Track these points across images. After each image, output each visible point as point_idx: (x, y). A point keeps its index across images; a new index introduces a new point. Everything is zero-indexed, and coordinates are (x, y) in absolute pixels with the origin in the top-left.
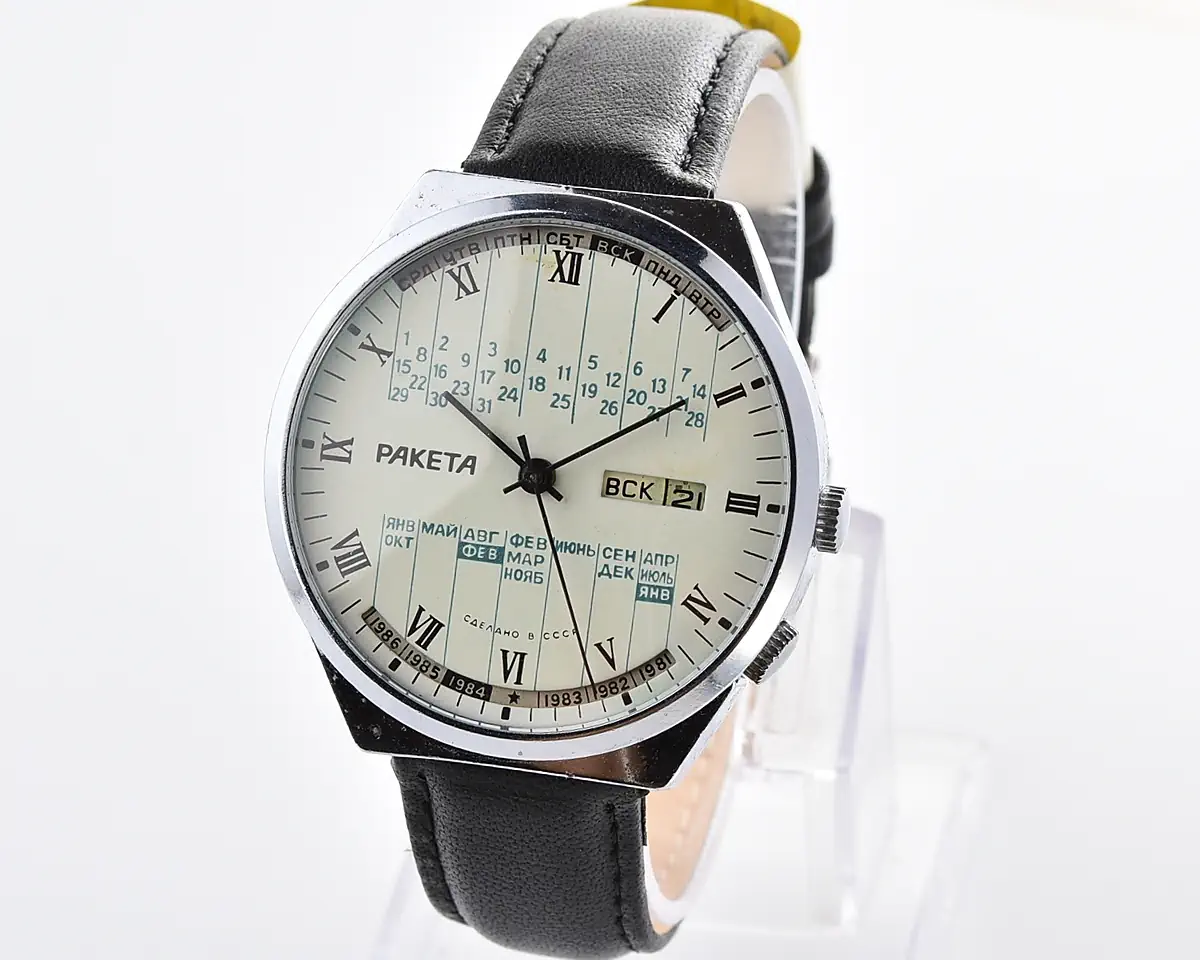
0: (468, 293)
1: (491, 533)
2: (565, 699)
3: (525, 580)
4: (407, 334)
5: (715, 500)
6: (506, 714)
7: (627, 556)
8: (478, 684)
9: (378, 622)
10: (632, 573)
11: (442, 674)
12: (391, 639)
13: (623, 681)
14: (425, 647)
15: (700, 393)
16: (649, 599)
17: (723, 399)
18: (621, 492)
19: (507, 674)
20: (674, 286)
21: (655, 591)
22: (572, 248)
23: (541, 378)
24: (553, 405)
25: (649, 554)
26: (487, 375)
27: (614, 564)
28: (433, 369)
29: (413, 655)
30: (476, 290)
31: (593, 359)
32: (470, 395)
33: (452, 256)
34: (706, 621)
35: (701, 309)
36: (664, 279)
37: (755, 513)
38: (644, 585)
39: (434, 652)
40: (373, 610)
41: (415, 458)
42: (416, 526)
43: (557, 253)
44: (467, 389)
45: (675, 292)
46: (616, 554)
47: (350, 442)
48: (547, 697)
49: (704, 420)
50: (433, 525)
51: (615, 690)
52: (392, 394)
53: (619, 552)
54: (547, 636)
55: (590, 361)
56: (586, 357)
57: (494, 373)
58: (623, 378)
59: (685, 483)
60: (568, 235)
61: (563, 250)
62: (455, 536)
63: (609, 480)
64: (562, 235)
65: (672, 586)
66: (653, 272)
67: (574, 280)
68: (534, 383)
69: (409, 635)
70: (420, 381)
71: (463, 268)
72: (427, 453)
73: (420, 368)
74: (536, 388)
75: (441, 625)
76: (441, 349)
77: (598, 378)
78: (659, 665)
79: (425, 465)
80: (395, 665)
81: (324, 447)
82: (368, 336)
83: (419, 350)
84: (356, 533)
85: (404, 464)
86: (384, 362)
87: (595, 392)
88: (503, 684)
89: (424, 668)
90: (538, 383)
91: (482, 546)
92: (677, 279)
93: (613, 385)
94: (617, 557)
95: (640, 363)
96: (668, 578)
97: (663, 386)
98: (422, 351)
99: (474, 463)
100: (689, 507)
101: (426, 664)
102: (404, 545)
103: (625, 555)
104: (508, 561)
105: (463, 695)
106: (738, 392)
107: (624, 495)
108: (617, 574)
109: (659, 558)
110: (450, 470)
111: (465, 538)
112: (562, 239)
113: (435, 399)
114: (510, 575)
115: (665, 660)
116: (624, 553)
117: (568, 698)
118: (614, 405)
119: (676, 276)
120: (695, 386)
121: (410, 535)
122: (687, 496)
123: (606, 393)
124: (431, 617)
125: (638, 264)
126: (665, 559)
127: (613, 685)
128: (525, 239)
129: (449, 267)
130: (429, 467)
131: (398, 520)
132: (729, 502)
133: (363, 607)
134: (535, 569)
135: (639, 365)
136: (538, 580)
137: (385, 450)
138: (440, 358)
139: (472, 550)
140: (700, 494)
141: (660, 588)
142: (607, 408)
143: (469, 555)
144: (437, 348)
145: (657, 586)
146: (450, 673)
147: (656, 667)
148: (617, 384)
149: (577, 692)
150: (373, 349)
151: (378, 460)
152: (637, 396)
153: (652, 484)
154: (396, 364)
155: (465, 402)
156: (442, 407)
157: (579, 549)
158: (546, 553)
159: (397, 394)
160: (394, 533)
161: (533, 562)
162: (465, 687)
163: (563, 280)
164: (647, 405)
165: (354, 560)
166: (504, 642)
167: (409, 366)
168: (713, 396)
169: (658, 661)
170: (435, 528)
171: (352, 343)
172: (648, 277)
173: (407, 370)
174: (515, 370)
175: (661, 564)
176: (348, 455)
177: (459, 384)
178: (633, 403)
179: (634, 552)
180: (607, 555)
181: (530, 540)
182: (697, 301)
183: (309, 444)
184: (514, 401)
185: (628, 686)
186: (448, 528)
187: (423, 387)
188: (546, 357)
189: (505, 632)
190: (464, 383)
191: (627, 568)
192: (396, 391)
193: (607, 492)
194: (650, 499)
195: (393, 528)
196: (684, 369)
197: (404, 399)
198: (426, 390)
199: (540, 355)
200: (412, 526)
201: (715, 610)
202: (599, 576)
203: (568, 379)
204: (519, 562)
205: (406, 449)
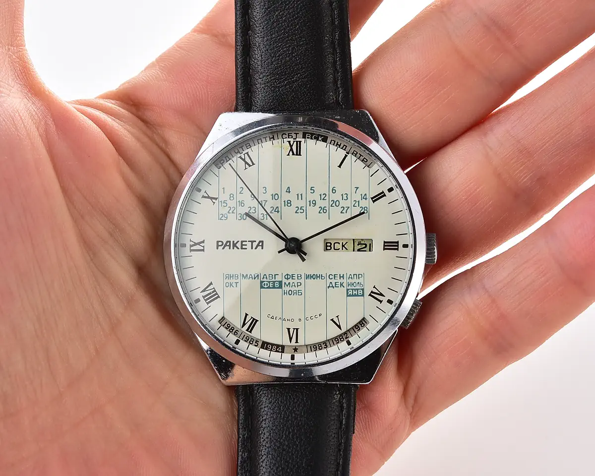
0: (250, 166)
1: (275, 275)
2: (319, 347)
3: (294, 294)
4: (224, 188)
5: (378, 246)
6: (293, 358)
7: (340, 277)
8: (278, 346)
9: (227, 324)
10: (343, 285)
11: (260, 344)
12: (234, 331)
13: (346, 335)
14: (250, 332)
15: (364, 197)
16: (352, 295)
17: (375, 199)
18: (333, 248)
20: (345, 150)
21: (355, 291)
22: (295, 139)
23: (289, 200)
24: (296, 212)
25: (350, 275)
26: (264, 202)
27: (334, 281)
28: (238, 203)
29: (245, 337)
30: (253, 164)
31: (312, 188)
32: (257, 212)
33: (238, 150)
34: (381, 302)
35: (359, 159)
36: (340, 147)
37: (397, 249)
38: (350, 289)
39: (255, 333)
41: (235, 245)
42: (239, 277)
43: (289, 142)
44: (255, 210)
45: (347, 153)
46: (335, 277)
48: (311, 347)
49: (368, 210)
50: (247, 275)
51: (342, 339)
52: (220, 217)
54: (307, 319)
55: (311, 190)
56: (309, 189)
57: (266, 201)
58: (327, 196)
59: (362, 240)
60: (291, 133)
61: (292, 140)
62: (258, 279)
63: (327, 243)
64: (288, 134)
65: (363, 288)
66: (334, 145)
67: (299, 153)
68: (286, 203)
69: (242, 327)
70: (232, 209)
71: (246, 154)
72: (240, 242)
73: (232, 204)
74: (288, 206)
75: (257, 321)
76: (240, 193)
77: (316, 197)
78: (361, 325)
79: (240, 248)
80: (237, 342)
81: (191, 246)
82: (205, 192)
83: (230, 195)
84: (211, 284)
85: (230, 248)
86: (214, 203)
87: (315, 204)
88: (291, 344)
89: (251, 342)
90: (288, 203)
91: (272, 281)
92: (345, 147)
93: (323, 199)
95: (334, 187)
96: (361, 284)
97: (347, 197)
98: (232, 195)
99: (262, 244)
100: (365, 251)
101: (252, 340)
102: (235, 286)
104: (285, 287)
105: (271, 352)
106: (382, 195)
107: (334, 249)
108: (337, 286)
109: (355, 276)
110: (252, 248)
111: (263, 279)
112: (289, 136)
113: (241, 217)
114: (287, 293)
115: (364, 322)
116: (338, 276)
117: (321, 346)
118: (325, 208)
119: (344, 145)
120: (361, 195)
121: (237, 281)
122: (364, 246)
123: (320, 203)
124: (252, 318)
125: (326, 142)
126: (358, 276)
127: (341, 337)
128: (272, 138)
129: (239, 155)
130: (242, 248)
131: (230, 275)
132: (384, 246)
133: (219, 317)
134: (297, 289)
136: (300, 294)
137: (220, 244)
138: (240, 198)
139: (267, 284)
140: (370, 244)
141: (358, 289)
142: (322, 210)
143: (266, 287)
144: (238, 192)
146: (264, 343)
147: (360, 326)
148: (325, 199)
149: (324, 343)
150: (208, 197)
151: (217, 249)
152: (335, 203)
153: (347, 242)
154: (220, 203)
155: (255, 215)
156: (244, 220)
157: (317, 277)
158: (302, 281)
159: (222, 217)
160: (229, 281)
161: (296, 286)
162: (272, 348)
163: (293, 154)
164: (340, 206)
165: (212, 296)
166: (287, 324)
167: (226, 203)
168: (370, 199)
169: (361, 323)
170: (248, 276)
171: (198, 196)
172: (333, 148)
173: (225, 205)
174: (276, 198)
175: (357, 279)
176: (203, 248)
177: (251, 208)
178: (334, 206)
179: (343, 275)
180: (331, 278)
181: (294, 276)
182: (356, 156)
183: (183, 245)
184: (278, 213)
185: (348, 337)
186: (254, 275)
187: (234, 212)
188: (290, 191)
189: (288, 320)
190: (253, 208)
191: (341, 283)
192: (222, 215)
193: (326, 249)
194: (347, 249)
195: (228, 279)
196: (355, 188)
197: (226, 219)
198: (236, 213)
199: (287, 190)
200: (237, 277)
201: (384, 296)
202: (328, 288)
203: (302, 199)
204: (290, 287)
205: (230, 242)
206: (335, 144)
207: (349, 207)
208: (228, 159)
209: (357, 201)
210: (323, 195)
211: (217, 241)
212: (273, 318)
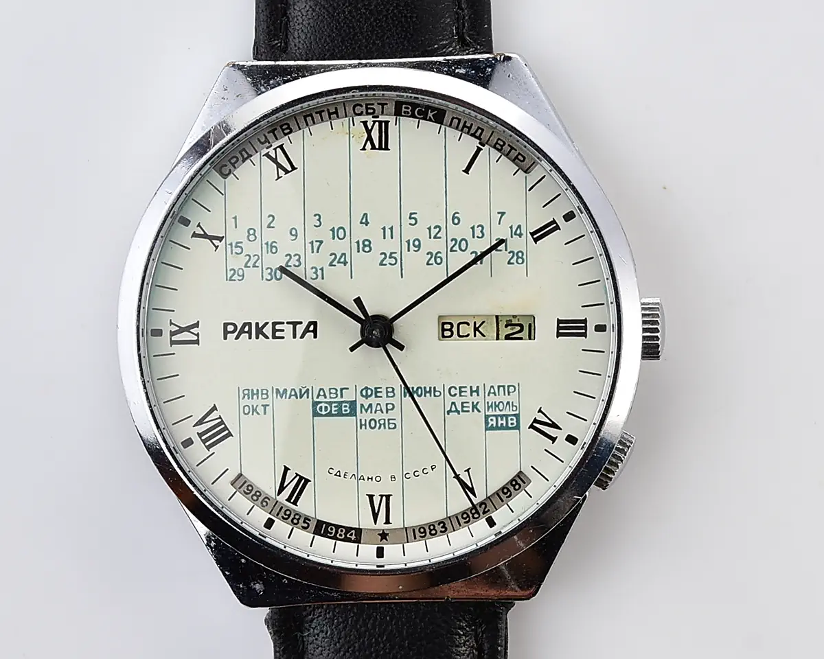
0: (287, 172)
1: (342, 390)
2: (431, 530)
3: (380, 428)
4: (235, 218)
5: (546, 328)
6: (380, 552)
7: (472, 392)
8: (348, 529)
9: (246, 485)
10: (478, 407)
11: (313, 525)
12: (261, 499)
13: (483, 506)
14: (295, 503)
15: (517, 233)
16: (497, 428)
17: (539, 235)
18: (455, 333)
19: (375, 516)
20: (479, 138)
21: (502, 420)
22: (378, 117)
23: (367, 240)
24: (381, 264)
25: (492, 387)
26: (316, 245)
27: (459, 400)
28: (264, 246)
29: (283, 511)
30: (294, 168)
31: (413, 216)
32: (303, 264)
33: (266, 138)
34: (553, 439)
35: (506, 155)
36: (468, 133)
37: (585, 335)
38: (491, 415)
39: (305, 506)
40: (240, 475)
41: (260, 331)
42: (270, 394)
43: (365, 123)
44: (298, 260)
45: (480, 143)
46: (461, 392)
48: (414, 531)
49: (525, 257)
50: (285, 390)
51: (477, 516)
52: (229, 275)
53: (463, 389)
54: (407, 476)
55: (410, 218)
56: (406, 216)
57: (321, 242)
58: (443, 230)
59: (514, 317)
60: (373, 104)
61: (370, 119)
62: (308, 397)
63: (443, 324)
64: (367, 105)
65: (517, 412)
66: (457, 128)
67: (384, 146)
68: (361, 246)
69: (279, 494)
70: (253, 259)
71: (278, 150)
72: (270, 325)
73: (252, 248)
74: (364, 251)
75: (307, 481)
76: (269, 227)
77: (420, 232)
78: (514, 486)
79: (270, 335)
80: (269, 524)
81: (172, 334)
82: (199, 225)
83: (248, 232)
84: (214, 408)
85: (250, 338)
86: (217, 247)
87: (419, 246)
88: (375, 527)
89: (295, 521)
90: (365, 246)
91: (335, 402)
92: (480, 131)
93: (435, 237)
94: (463, 394)
95: (457, 213)
96: (513, 406)
97: (482, 232)
98: (252, 232)
99: (315, 328)
100: (521, 339)
101: (297, 517)
102: (262, 412)
103: (469, 391)
104: (361, 412)
105: (337, 541)
106: (552, 227)
107: (459, 336)
108: (465, 409)
109: (501, 389)
110: (294, 337)
111: (318, 397)
112: (367, 109)
113: (270, 274)
114: (365, 425)
115: (519, 481)
116: (468, 389)
117: (434, 529)
118: (439, 255)
119: (479, 128)
120: (511, 227)
121: (265, 402)
122: (519, 328)
123: (430, 245)
124: (297, 475)
125: (441, 123)
126: (507, 389)
127: (474, 512)
128: (333, 113)
129: (265, 150)
130: (274, 337)
131: (252, 390)
132: (559, 328)
133: (231, 475)
134: (386, 416)
135: (456, 215)
136: (392, 426)
137: (230, 328)
138: (268, 236)
139: (326, 407)
140: (530, 325)
141: (506, 416)
142: (433, 259)
143: (324, 413)
144: (265, 226)
145: (504, 415)
146: (320, 523)
147: (512, 489)
148: (438, 235)
149: (441, 522)
150: (205, 236)
151: (225, 338)
152: (459, 244)
153: (483, 322)
154: (229, 247)
155: (299, 272)
156: (278, 280)
157: (426, 392)
158: (396, 401)
159: (234, 274)
160: (250, 402)
161: (384, 411)
162: (337, 532)
163: (373, 147)
164: (470, 251)
165: (216, 433)
166: (368, 487)
167: (241, 247)
168: (529, 234)
169: (514, 483)
170: (288, 393)
171: (184, 234)
172: (453, 134)
173: (239, 251)
174: (341, 236)
175: (505, 395)
176: (196, 338)
177: (291, 257)
178: (456, 251)
179: (478, 387)
180: (453, 394)
181: (379, 390)
182: (502, 149)
183: (157, 333)
184: (345, 265)
185: (489, 510)
186: (301, 390)
187: (257, 265)
188: (369, 221)
189: (368, 478)
190: (295, 255)
191: (473, 403)
192: (232, 272)
193: (443, 336)
194: (484, 336)
195: (249, 398)
196: (499, 213)
197: (241, 278)
198: (260, 266)
199: (362, 219)
200: (267, 394)
201: (561, 429)
202: (448, 414)
203: (392, 238)
204: (371, 412)
206: (461, 127)
208: (246, 157)
210: (435, 228)
211: (224, 324)
212: (340, 476)
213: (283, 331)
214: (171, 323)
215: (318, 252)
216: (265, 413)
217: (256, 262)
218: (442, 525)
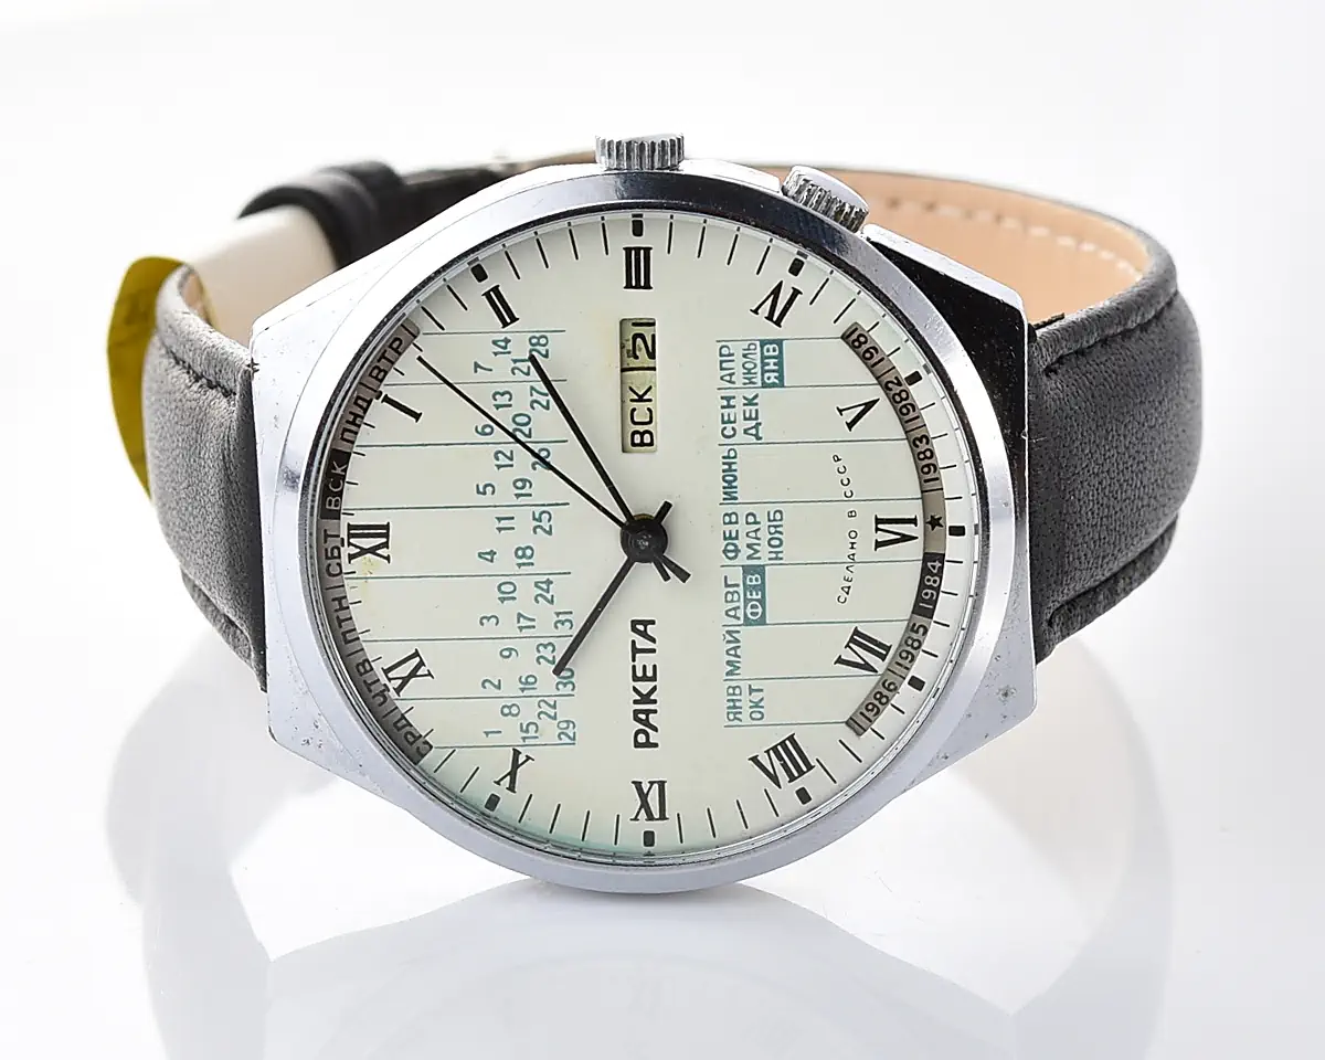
0: (421, 664)
1: (727, 586)
2: (926, 457)
3: (781, 533)
4: (487, 733)
5: (638, 304)
6: (958, 531)
7: (729, 406)
8: (925, 571)
9: (865, 713)
10: (751, 397)
11: (920, 620)
12: (885, 692)
13: (890, 385)
14: (888, 649)
15: (503, 346)
16: (780, 371)
17: (506, 316)
18: (646, 428)
19: (905, 538)
20: (369, 402)
21: (768, 364)
22: (343, 539)
23: (516, 553)
24: (550, 533)
25: (722, 378)
26: (523, 623)
27: (742, 424)
28: (526, 693)
29: (901, 661)
30: (416, 654)
31: (481, 490)
32: (551, 640)
33: (377, 695)
34: (796, 293)
35: (393, 363)
36: (363, 418)
37: (647, 250)
38: (763, 379)
39: (892, 635)
40: (851, 723)
41: (645, 698)
42: (734, 684)
43: (351, 557)
44: (545, 646)
45: (378, 398)
46: (729, 422)
47: (638, 785)
48: (926, 481)
49: (537, 335)
50: (728, 663)
51: (904, 395)
52: (568, 740)
53: (726, 418)
54: (849, 494)
55: (484, 493)
56: (482, 500)
58: (499, 448)
59: (622, 347)
60: (326, 550)
61: (346, 551)
62: (738, 632)
63: (634, 444)
64: (327, 558)
65: (758, 343)
66: (356, 433)
67: (384, 530)
68: (524, 560)
69: (876, 671)
70: (545, 708)
71: (390, 675)
72: (637, 684)
73: (529, 710)
74: (531, 557)
75: (856, 632)
76: (499, 687)
77: (504, 479)
78: (861, 344)
79: (654, 684)
80: (916, 683)
81: (650, 817)
82: (498, 783)
83: (506, 715)
84: (755, 759)
85: (655, 711)
86: (528, 758)
87: (524, 481)
88: (921, 538)
89: (916, 644)
90: (524, 556)
91: (745, 595)
92: (360, 402)
93: (511, 459)
94: (732, 419)
95: (476, 428)
96: (749, 349)
97: (502, 394)
98: (506, 711)
99: (640, 622)
100: (653, 336)
101: (910, 642)
102: (760, 695)
103: (727, 410)
104: (759, 558)
105: (942, 589)
106: (496, 298)
107: (650, 422)
108: (754, 416)
109: (724, 365)
110: (653, 651)
111: (739, 619)
112: (333, 555)
113: (565, 685)
114: (777, 553)
115: (854, 336)
117: (924, 453)
119: (356, 402)
121: (746, 690)
122: (639, 340)
123: (522, 466)
124: (847, 646)
125: (349, 454)
126: (725, 357)
127: (898, 398)
128: (340, 604)
129: (392, 694)
130: (654, 678)
131: (729, 708)
132: (638, 286)
133: (848, 735)
134: (765, 524)
135: (480, 430)
136: (778, 516)
137: (641, 738)
138: (511, 688)
139: (752, 607)
140: (635, 324)
141: (763, 358)
143: (760, 610)
144: (496, 692)
145: (762, 362)
146: (917, 610)
147: (864, 347)
148: (509, 454)
149: (914, 444)
150: (513, 774)
151: (656, 745)
152: (521, 426)
153: (631, 389)
154: (528, 741)
155: (563, 645)
156: (573, 674)
157: (730, 470)
158: (742, 511)
159: (567, 734)
160: (746, 711)
161: (757, 526)
162: (931, 587)
163: (386, 545)
164: (529, 412)
165: (790, 758)
166: (865, 548)
167: (528, 725)
168: (505, 329)
169: (856, 344)
170: (732, 658)
171: (511, 803)
172: (364, 436)
173: (532, 728)
174: (511, 588)
175: (733, 361)
176: (656, 786)
177: (542, 657)
178: (530, 430)
179: (722, 398)
180: (732, 433)
181: (727, 535)
182: (384, 370)
183: (649, 838)
184: (552, 582)
185: (896, 378)
186: (729, 642)
187: (552, 703)
188: (488, 550)
189: (852, 548)
190: (539, 651)
191: (745, 405)
192: (562, 736)
193: (651, 444)
194: (650, 388)
195: (740, 713)
196: (476, 371)
197: (571, 725)
198: (556, 698)
199: (487, 559)
200: (734, 688)
201: (781, 283)
202: (761, 438)
203: (513, 518)
204: (759, 545)
205: (636, 712)
206: (353, 428)
207: (532, 388)
208: (404, 722)
209: (513, 365)
210: (497, 459)
211: (636, 747)
212: (849, 588)
213: (644, 667)
214: (636, 819)
215: (534, 620)
216: (761, 690)
217: (549, 705)
218: (918, 443)
